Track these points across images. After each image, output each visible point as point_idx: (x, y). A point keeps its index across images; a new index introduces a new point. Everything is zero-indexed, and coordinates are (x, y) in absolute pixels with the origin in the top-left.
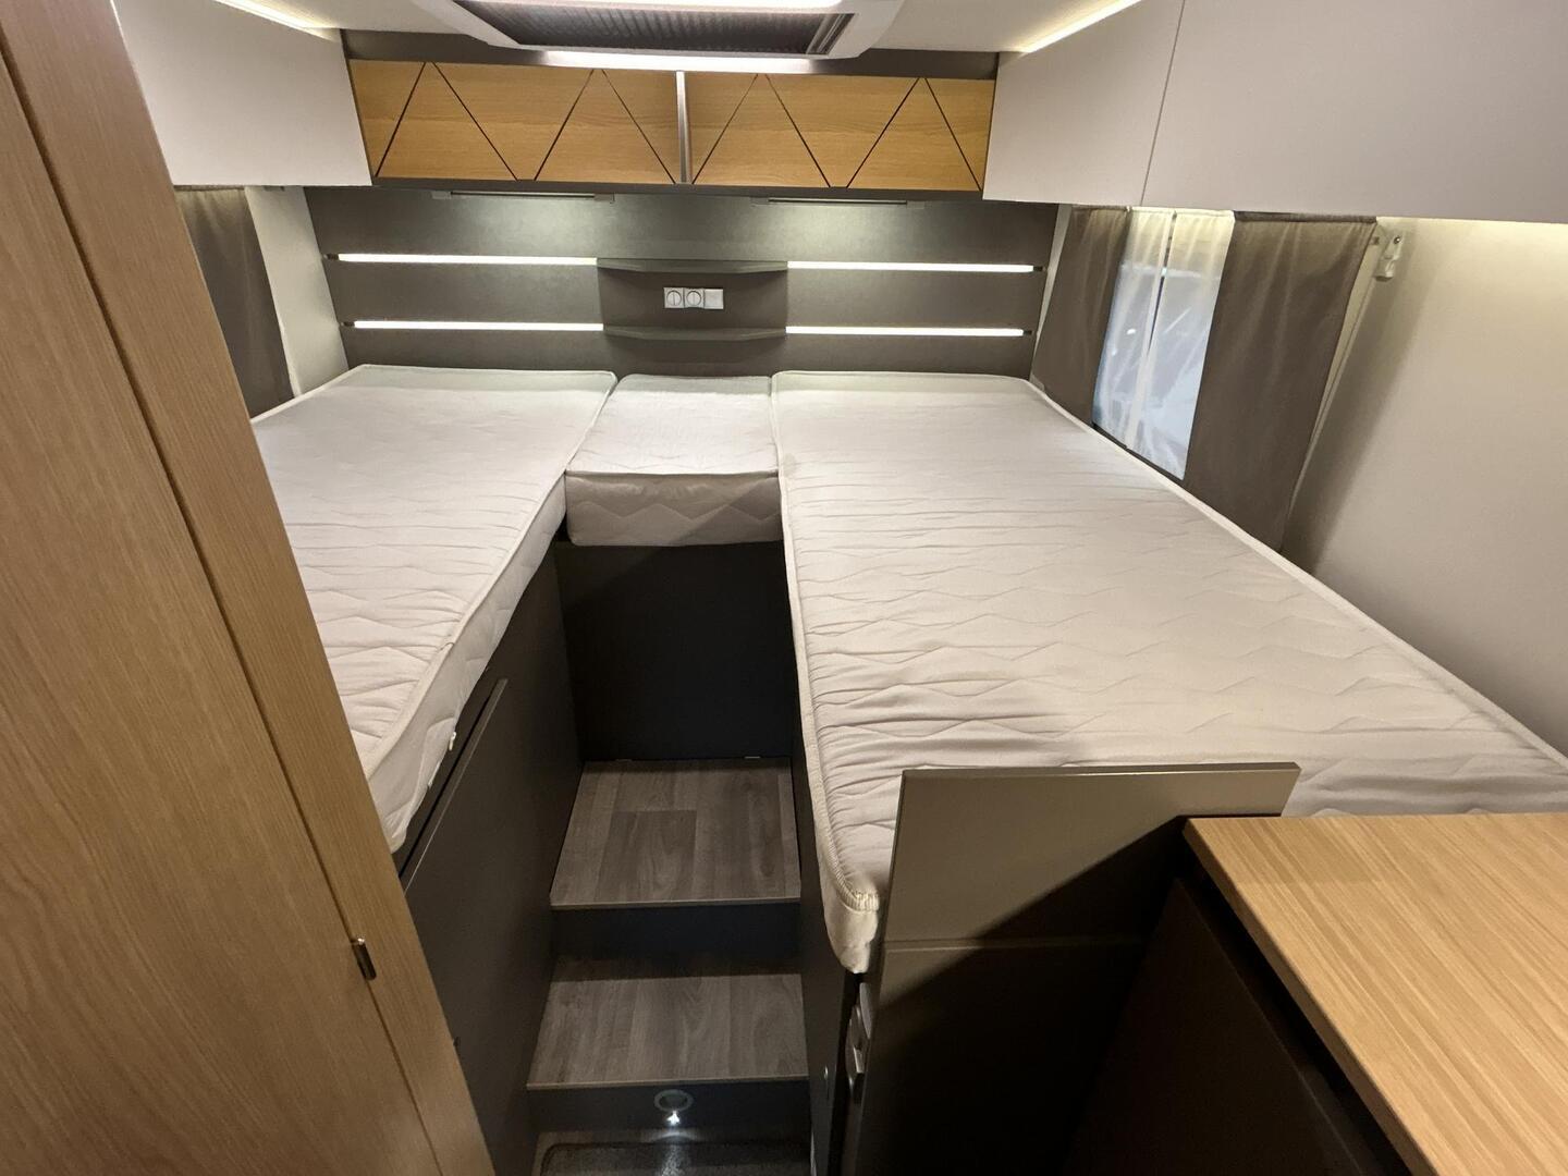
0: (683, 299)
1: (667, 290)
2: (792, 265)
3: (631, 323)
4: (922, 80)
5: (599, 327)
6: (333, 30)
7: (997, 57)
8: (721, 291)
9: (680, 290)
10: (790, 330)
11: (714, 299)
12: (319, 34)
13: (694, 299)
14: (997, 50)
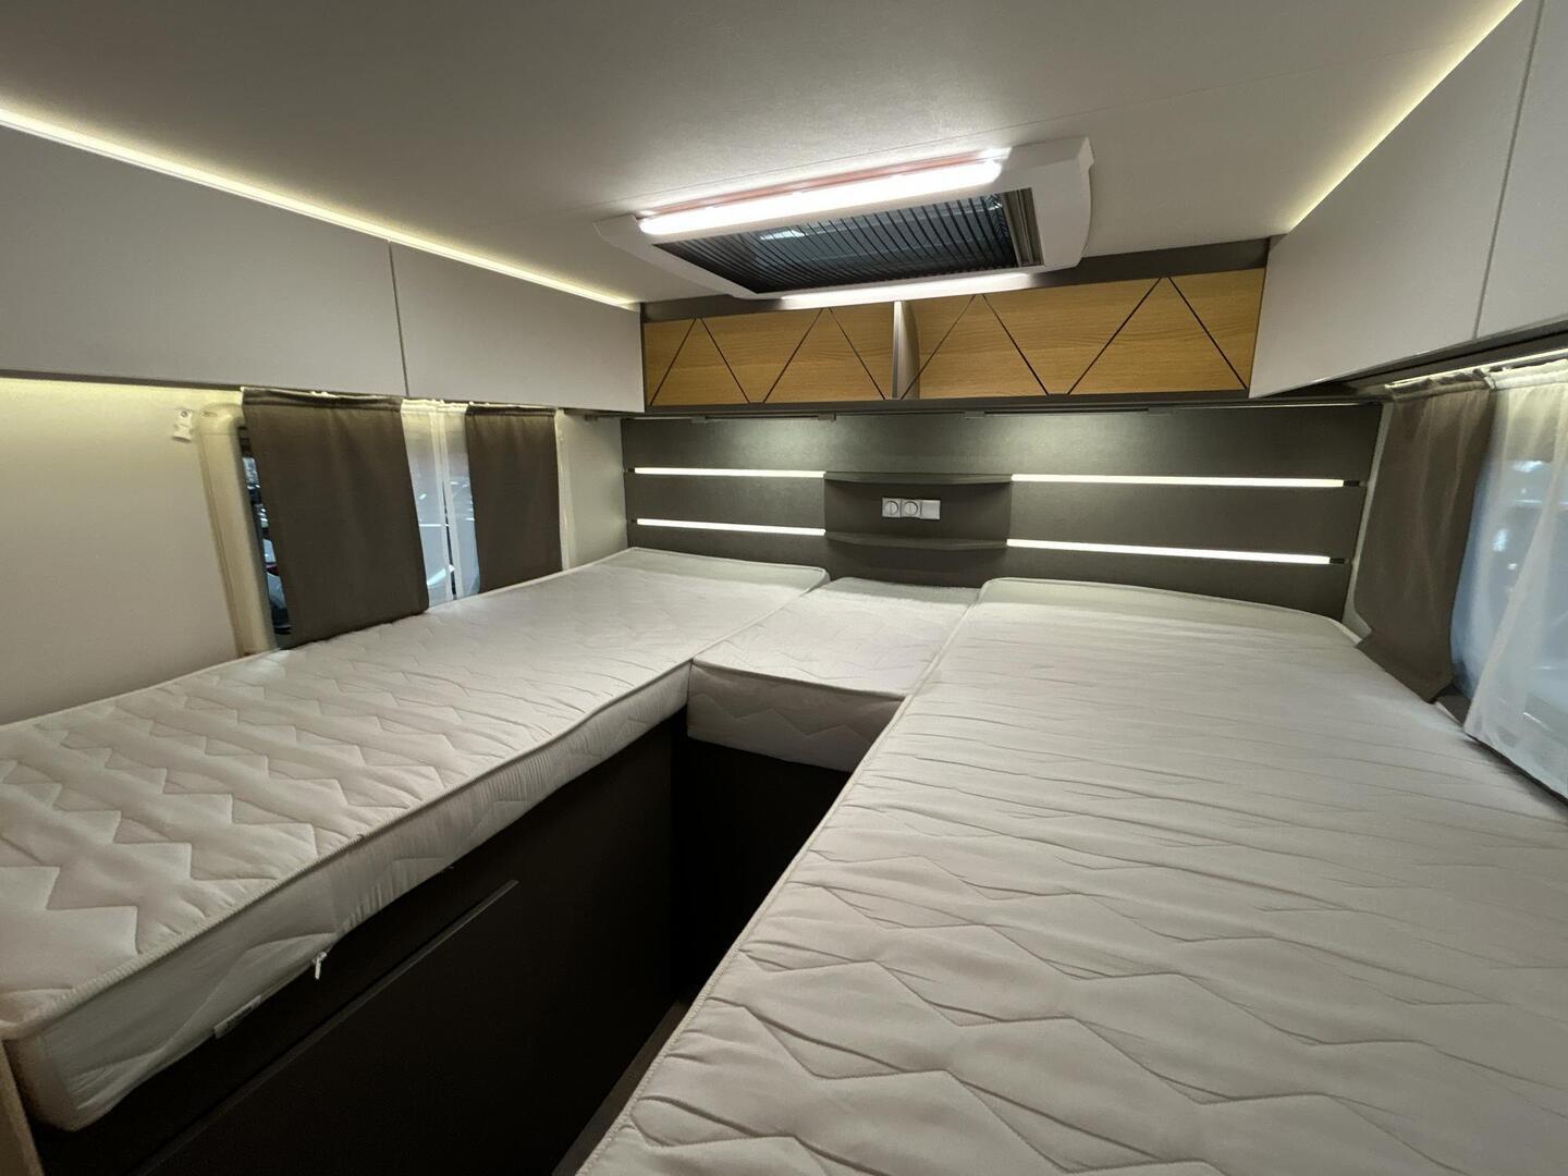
0: (900, 508)
1: (885, 500)
2: (1016, 478)
3: (849, 530)
4: (1165, 280)
5: (821, 532)
6: (636, 304)
7: (1267, 243)
8: (938, 502)
9: (898, 501)
10: (1011, 543)
11: (931, 510)
12: (627, 308)
13: (910, 509)
14: (1268, 234)
